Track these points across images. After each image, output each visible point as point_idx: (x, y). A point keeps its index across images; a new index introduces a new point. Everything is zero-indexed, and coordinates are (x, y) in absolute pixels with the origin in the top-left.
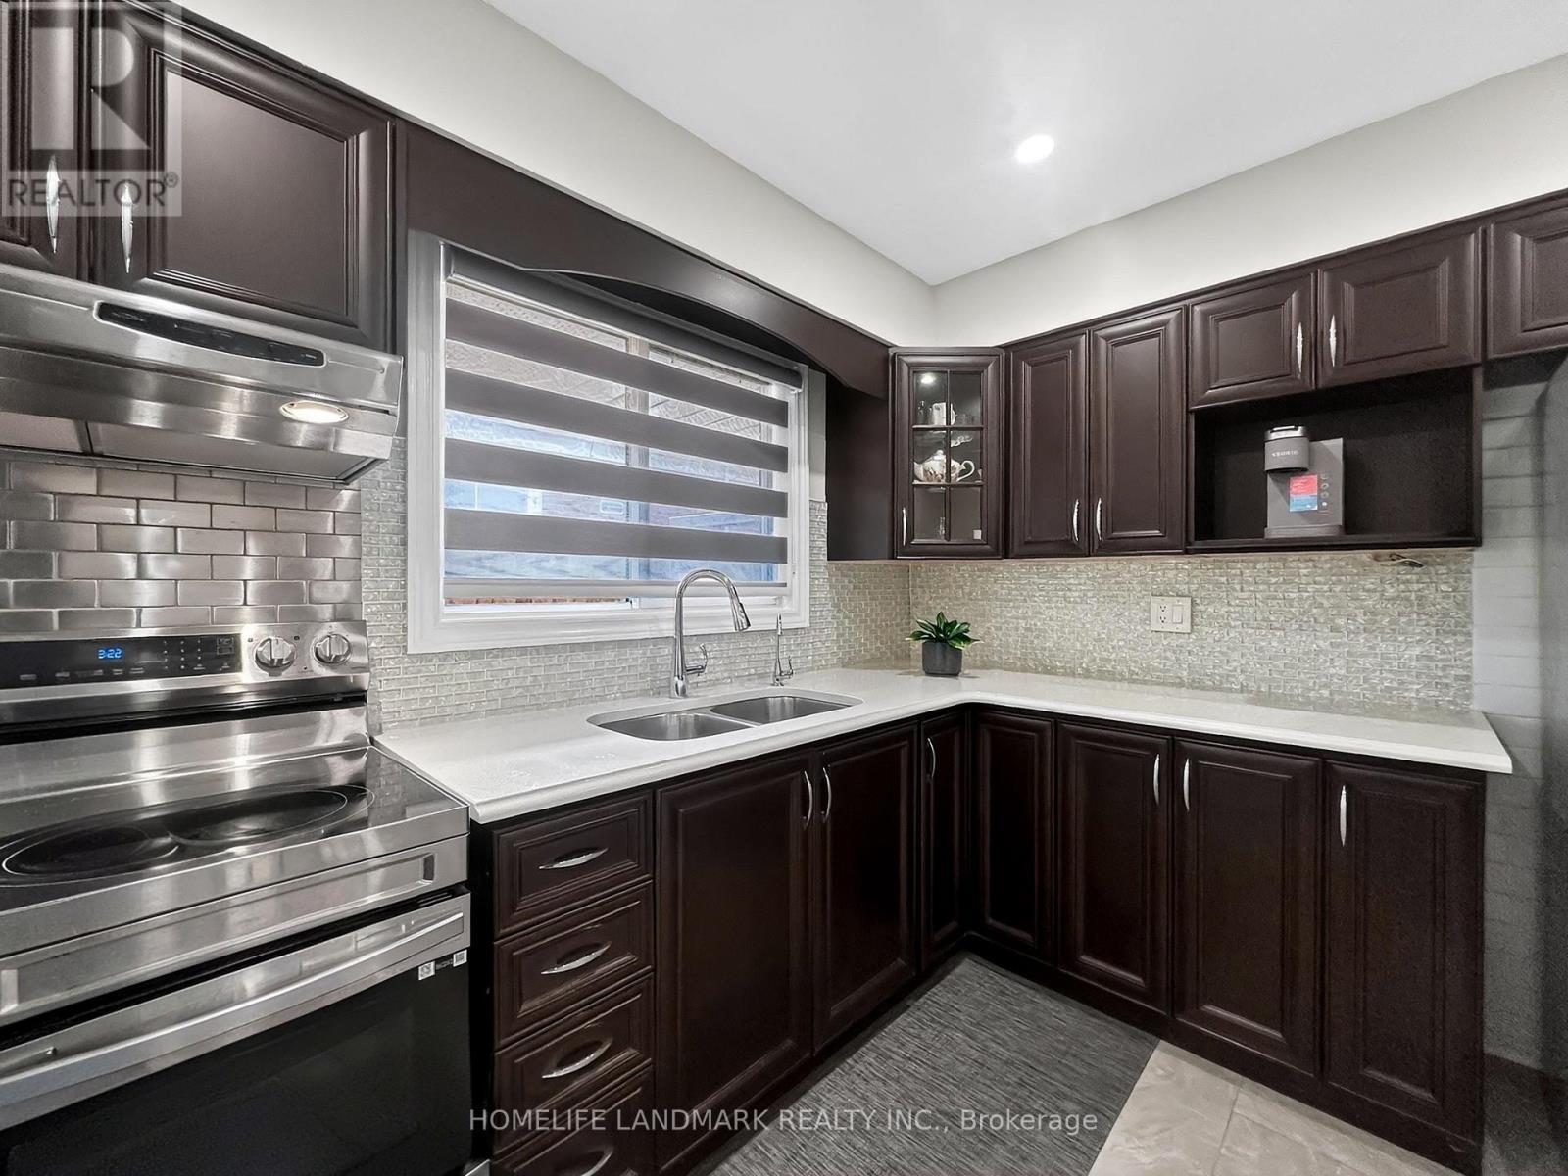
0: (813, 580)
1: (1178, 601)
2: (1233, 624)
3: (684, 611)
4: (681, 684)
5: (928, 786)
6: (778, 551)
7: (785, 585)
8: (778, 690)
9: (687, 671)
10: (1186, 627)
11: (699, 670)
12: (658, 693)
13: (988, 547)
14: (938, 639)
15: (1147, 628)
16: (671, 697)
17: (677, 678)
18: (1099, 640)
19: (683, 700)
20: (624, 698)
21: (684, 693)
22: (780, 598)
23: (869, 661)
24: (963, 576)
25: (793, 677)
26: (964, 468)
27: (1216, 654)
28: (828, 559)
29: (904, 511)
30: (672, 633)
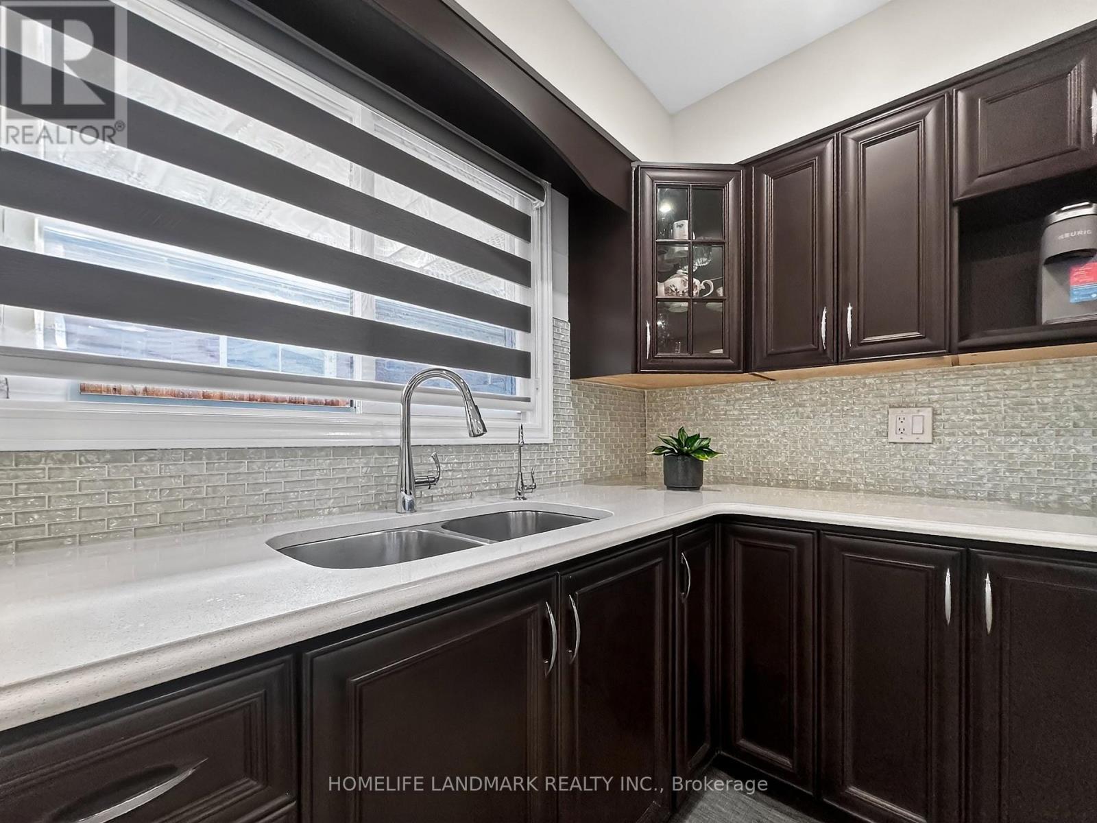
0: (556, 396)
1: (919, 411)
2: (978, 432)
3: (412, 419)
4: (408, 498)
5: (681, 606)
6: (520, 364)
7: (528, 400)
8: (519, 504)
9: (416, 484)
10: (927, 438)
11: (430, 483)
12: (384, 507)
13: (730, 361)
14: (681, 453)
15: (884, 440)
16: (397, 512)
17: (403, 493)
18: (832, 453)
19: (409, 515)
20: (342, 513)
21: (412, 508)
22: (523, 413)
23: (610, 478)
24: (696, 399)
25: (537, 492)
26: (704, 288)
27: (960, 463)
28: (571, 378)
29: (648, 325)
30: (398, 442)
